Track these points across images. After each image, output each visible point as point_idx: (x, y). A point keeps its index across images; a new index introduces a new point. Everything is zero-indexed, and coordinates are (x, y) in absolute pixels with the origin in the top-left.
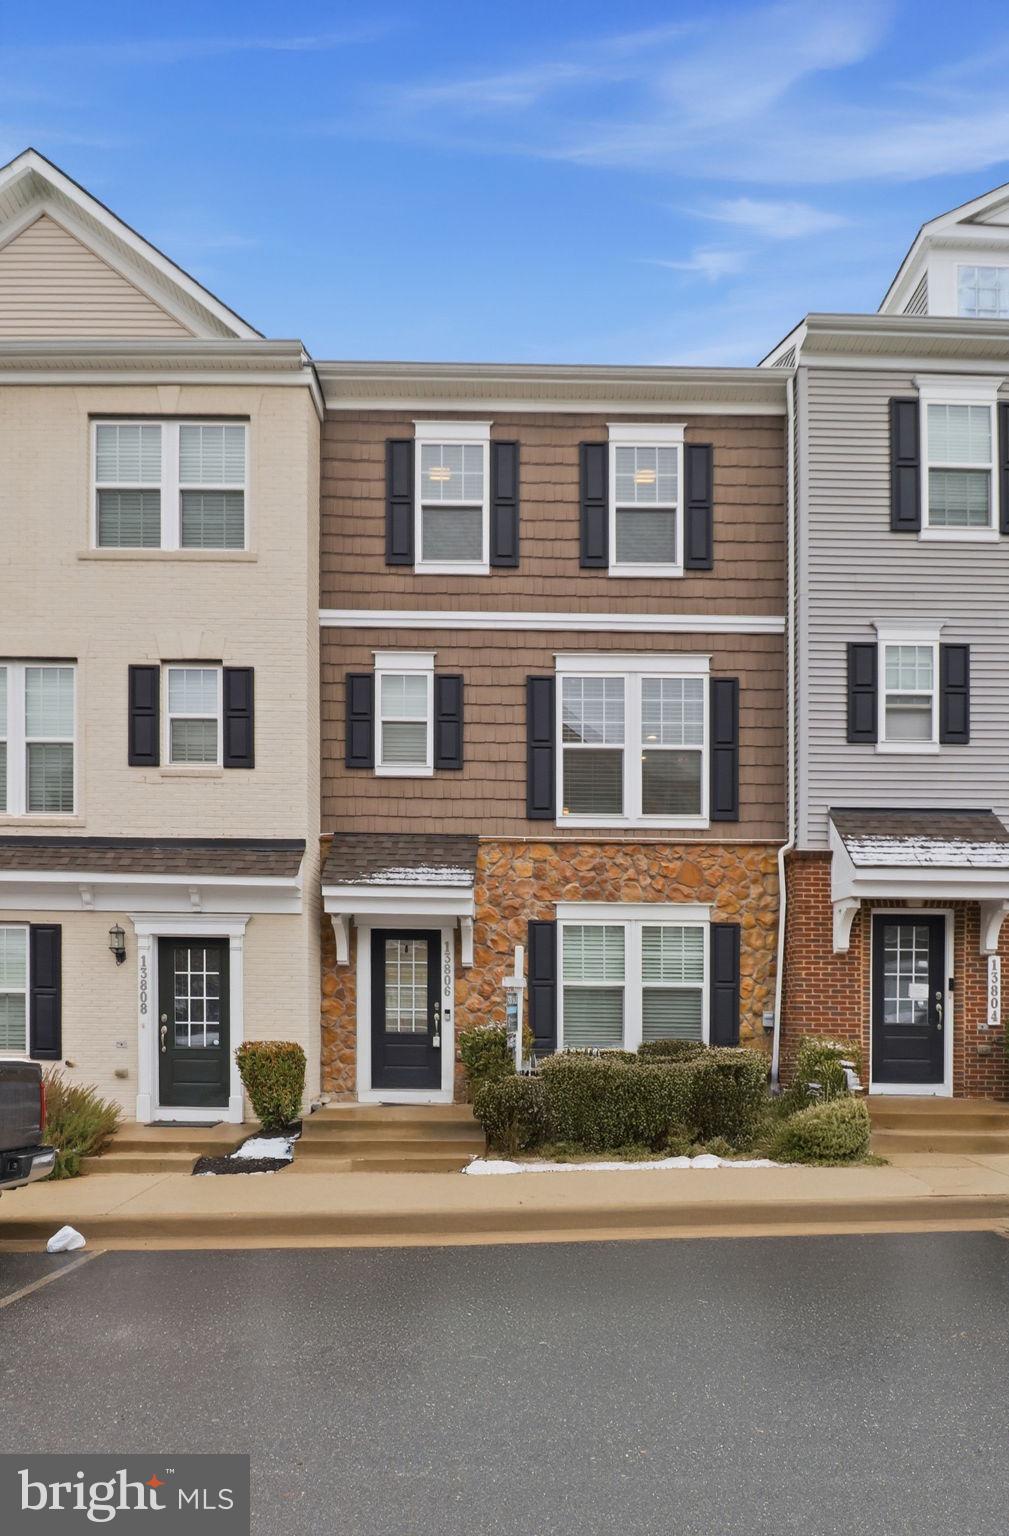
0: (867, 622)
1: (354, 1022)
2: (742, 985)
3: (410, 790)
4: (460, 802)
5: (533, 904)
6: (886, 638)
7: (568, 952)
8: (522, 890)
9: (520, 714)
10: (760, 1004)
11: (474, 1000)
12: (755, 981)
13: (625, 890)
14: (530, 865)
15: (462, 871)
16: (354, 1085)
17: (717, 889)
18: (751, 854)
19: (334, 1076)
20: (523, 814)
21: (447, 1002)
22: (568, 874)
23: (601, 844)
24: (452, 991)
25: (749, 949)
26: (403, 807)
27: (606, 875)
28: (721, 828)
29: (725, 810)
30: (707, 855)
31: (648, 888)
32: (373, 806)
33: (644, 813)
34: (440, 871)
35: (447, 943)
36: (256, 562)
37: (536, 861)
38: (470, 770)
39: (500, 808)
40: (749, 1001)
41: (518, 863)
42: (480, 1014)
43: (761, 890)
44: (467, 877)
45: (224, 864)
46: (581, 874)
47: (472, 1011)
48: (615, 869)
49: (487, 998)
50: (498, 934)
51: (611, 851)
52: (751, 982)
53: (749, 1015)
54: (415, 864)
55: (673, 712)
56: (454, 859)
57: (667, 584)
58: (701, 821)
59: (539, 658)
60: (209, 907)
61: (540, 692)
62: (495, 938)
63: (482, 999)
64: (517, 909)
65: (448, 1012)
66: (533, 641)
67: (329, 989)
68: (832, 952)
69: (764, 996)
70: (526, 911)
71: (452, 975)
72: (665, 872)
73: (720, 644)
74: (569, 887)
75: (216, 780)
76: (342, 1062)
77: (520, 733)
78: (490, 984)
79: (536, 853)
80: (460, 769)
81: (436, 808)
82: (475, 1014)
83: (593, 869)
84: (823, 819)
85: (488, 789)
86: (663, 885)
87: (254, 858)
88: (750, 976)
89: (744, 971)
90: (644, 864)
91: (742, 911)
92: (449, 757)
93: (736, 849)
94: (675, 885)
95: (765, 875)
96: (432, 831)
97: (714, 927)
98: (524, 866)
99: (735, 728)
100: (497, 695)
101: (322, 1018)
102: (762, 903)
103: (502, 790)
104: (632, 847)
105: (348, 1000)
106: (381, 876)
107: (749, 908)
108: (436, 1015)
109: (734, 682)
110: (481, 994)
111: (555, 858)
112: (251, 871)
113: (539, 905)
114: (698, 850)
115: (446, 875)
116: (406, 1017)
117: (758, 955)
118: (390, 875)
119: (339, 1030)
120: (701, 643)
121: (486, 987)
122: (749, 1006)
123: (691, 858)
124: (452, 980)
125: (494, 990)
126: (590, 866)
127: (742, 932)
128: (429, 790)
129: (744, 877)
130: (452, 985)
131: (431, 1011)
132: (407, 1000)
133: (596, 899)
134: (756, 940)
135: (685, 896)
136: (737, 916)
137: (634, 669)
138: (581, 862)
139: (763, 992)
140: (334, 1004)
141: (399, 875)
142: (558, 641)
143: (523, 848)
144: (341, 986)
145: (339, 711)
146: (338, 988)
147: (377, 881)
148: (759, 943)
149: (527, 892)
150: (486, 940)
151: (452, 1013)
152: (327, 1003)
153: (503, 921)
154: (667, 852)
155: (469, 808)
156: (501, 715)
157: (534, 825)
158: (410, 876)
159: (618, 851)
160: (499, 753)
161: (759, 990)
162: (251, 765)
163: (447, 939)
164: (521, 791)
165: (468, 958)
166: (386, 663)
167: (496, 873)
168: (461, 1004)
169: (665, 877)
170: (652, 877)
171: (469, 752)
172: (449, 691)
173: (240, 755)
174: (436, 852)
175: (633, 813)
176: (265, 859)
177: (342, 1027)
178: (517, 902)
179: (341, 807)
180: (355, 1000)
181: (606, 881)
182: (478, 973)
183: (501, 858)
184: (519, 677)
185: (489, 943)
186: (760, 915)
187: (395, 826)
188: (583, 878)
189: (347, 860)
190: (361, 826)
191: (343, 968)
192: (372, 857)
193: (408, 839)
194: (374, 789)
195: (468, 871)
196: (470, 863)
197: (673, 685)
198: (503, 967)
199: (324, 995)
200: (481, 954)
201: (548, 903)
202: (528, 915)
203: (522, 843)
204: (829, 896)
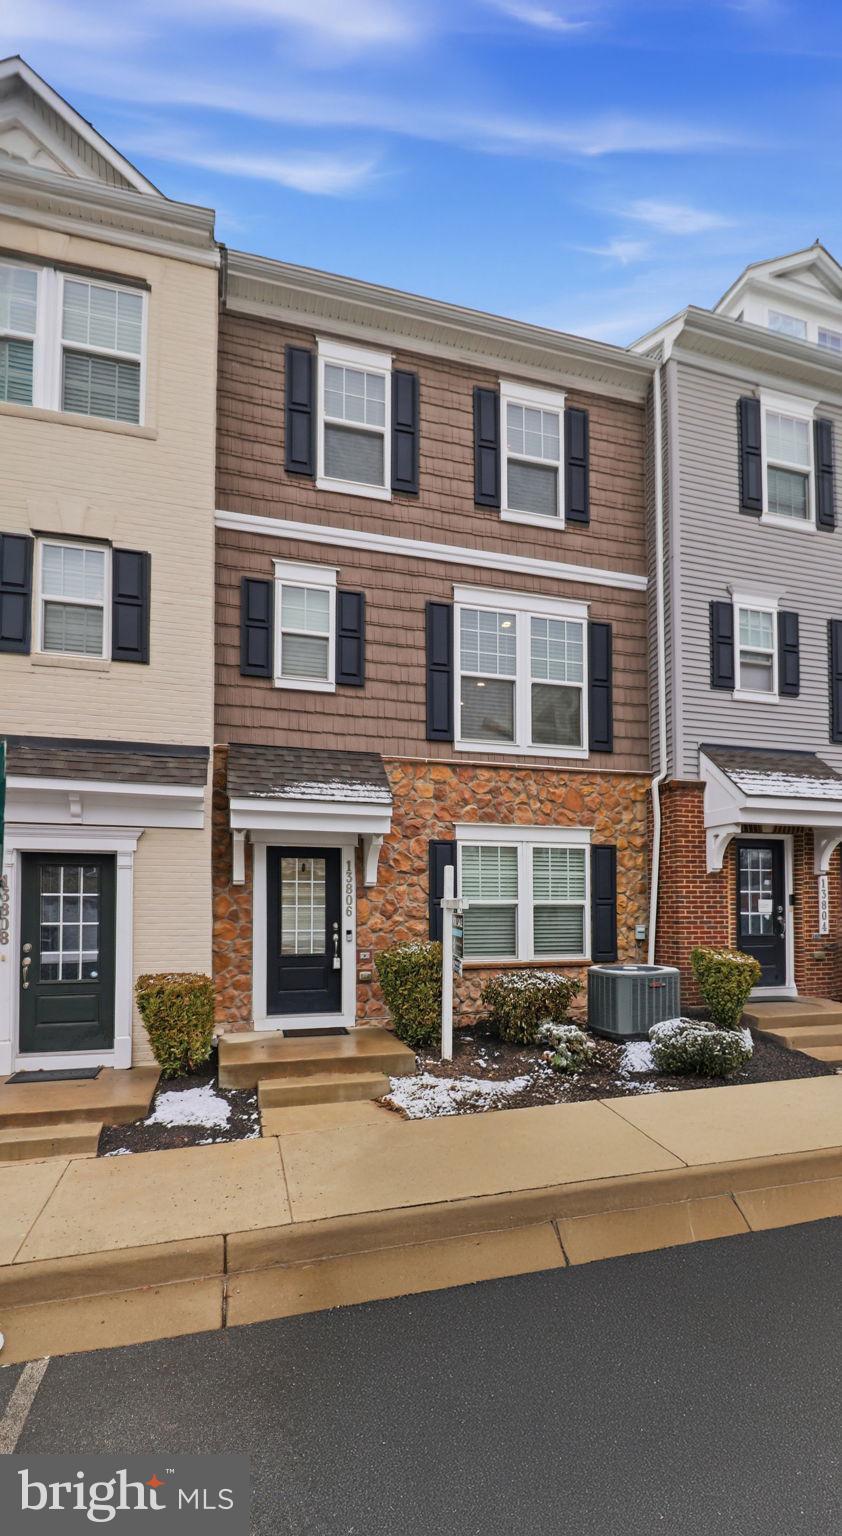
0: (724, 586)
1: (250, 946)
2: (618, 902)
3: (311, 704)
4: (363, 720)
5: (433, 825)
6: (740, 601)
7: (467, 872)
8: (423, 811)
9: (420, 638)
10: (632, 919)
11: (376, 920)
12: (628, 898)
13: (518, 813)
14: (431, 787)
15: (377, 788)
16: (250, 1012)
17: (596, 815)
18: (624, 783)
19: (227, 1004)
20: (423, 736)
21: (348, 922)
22: (467, 796)
23: (495, 768)
24: (354, 911)
25: (622, 869)
26: (304, 722)
27: (501, 798)
28: (598, 758)
29: (602, 744)
30: (587, 782)
31: (539, 812)
32: (270, 718)
33: (533, 741)
34: (354, 787)
35: (349, 863)
36: (154, 440)
37: (436, 782)
38: (372, 688)
39: (401, 728)
40: (624, 916)
41: (419, 784)
42: (381, 934)
43: (632, 816)
44: (385, 795)
45: (113, 768)
46: (478, 797)
47: (374, 931)
48: (509, 793)
49: (389, 918)
50: (400, 853)
51: (504, 775)
52: (625, 899)
53: (624, 929)
54: (326, 780)
55: (558, 649)
56: (364, 775)
57: (551, 534)
58: (582, 752)
59: (439, 587)
60: (91, 818)
61: (439, 617)
62: (397, 857)
63: (384, 919)
64: (418, 828)
65: (349, 932)
66: (433, 569)
67: (221, 910)
68: (705, 872)
69: (636, 911)
70: (428, 831)
71: (353, 894)
72: (553, 798)
73: (595, 592)
74: (468, 808)
75: (103, 675)
76: (235, 989)
77: (421, 657)
78: (392, 904)
79: (435, 774)
80: (361, 686)
81: (339, 724)
82: (377, 934)
83: (490, 792)
84: (694, 754)
85: (390, 709)
86: (551, 810)
87: (149, 764)
88: (624, 893)
89: (619, 890)
90: (534, 789)
91: (616, 835)
92: (351, 675)
93: (611, 778)
94: (561, 810)
95: (634, 802)
96: (334, 747)
97: (595, 848)
98: (425, 787)
99: (609, 668)
100: (398, 618)
101: (213, 943)
102: (633, 828)
103: (405, 711)
104: (524, 773)
105: (243, 922)
106: (293, 789)
107: (622, 832)
108: (336, 936)
109: (608, 627)
110: (383, 913)
111: (454, 780)
112: (150, 778)
113: (440, 826)
114: (580, 777)
115: (361, 792)
116: (304, 938)
117: (630, 874)
118: (303, 790)
119: (232, 955)
120: (581, 590)
121: (390, 908)
122: (623, 921)
123: (574, 785)
124: (354, 900)
125: (396, 910)
126: (486, 789)
127: (618, 853)
128: (331, 705)
129: (618, 804)
130: (353, 905)
131: (330, 932)
132: (305, 921)
133: (492, 821)
134: (629, 861)
135: (570, 820)
136: (612, 840)
137: (526, 607)
138: (479, 785)
139: (635, 908)
140: (228, 926)
141: (314, 790)
142: (455, 572)
143: (424, 770)
144: (235, 908)
145: (233, 616)
146: (232, 909)
147: (292, 795)
148: (630, 864)
149: (428, 813)
150: (388, 859)
151: (354, 933)
152: (219, 925)
153: (405, 840)
154: (554, 779)
155: (371, 727)
156: (403, 637)
157: (434, 747)
158: (325, 792)
159: (512, 776)
160: (399, 674)
161: (632, 906)
162: (144, 660)
163: (348, 857)
164: (421, 712)
165: (371, 878)
166: (286, 573)
167: (398, 793)
168: (363, 924)
169: (552, 801)
170: (541, 802)
171: (370, 670)
172: (351, 607)
173: (132, 647)
174: (343, 767)
175: (523, 743)
176: (162, 765)
177: (236, 951)
178: (418, 822)
179: (236, 716)
180: (251, 922)
181: (500, 804)
182: (381, 892)
183: (403, 778)
184: (420, 602)
185: (392, 863)
186: (631, 838)
187: (296, 740)
188: (480, 800)
189: (251, 771)
190: (258, 737)
191: (238, 888)
192: (277, 770)
193: (310, 754)
194: (273, 700)
195: (383, 789)
196: (381, 781)
197: (558, 625)
198: (405, 887)
199: (216, 917)
200: (383, 873)
201: (447, 823)
202: (427, 835)
203: (423, 764)
204: (702, 822)
